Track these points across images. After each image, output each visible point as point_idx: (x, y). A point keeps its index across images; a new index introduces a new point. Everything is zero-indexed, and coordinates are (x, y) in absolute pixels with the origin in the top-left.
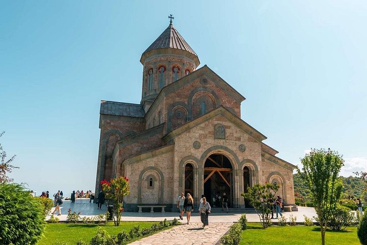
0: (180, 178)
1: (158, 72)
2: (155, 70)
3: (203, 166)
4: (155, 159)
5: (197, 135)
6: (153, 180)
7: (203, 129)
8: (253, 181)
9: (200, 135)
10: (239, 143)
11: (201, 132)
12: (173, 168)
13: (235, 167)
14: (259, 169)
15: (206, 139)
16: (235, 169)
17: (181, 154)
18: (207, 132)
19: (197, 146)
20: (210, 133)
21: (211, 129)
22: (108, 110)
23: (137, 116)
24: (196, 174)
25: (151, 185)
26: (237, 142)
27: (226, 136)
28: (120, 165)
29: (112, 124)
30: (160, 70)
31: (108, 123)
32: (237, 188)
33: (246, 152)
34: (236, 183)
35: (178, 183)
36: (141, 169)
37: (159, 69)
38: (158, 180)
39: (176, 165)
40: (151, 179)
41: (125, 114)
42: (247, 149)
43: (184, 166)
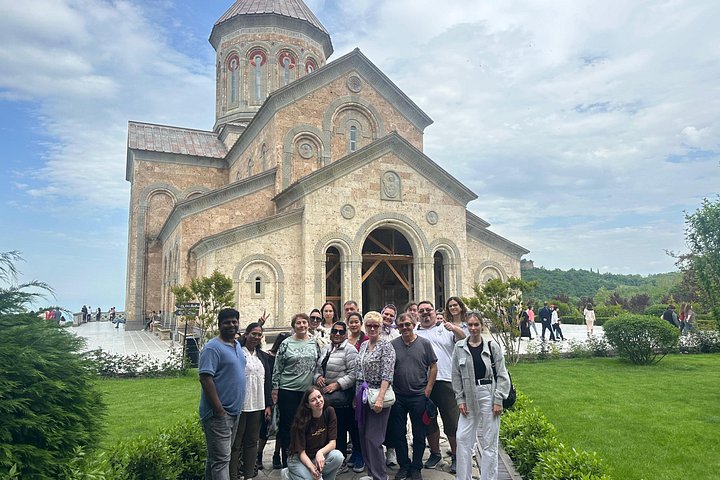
0: (318, 276)
1: (250, 64)
2: (242, 60)
3: (360, 251)
4: (265, 239)
5: (348, 191)
6: (262, 282)
7: (359, 179)
8: (451, 277)
9: (354, 191)
10: (427, 207)
11: (355, 185)
12: (301, 256)
13: (419, 252)
14: (462, 256)
15: (365, 199)
16: (420, 256)
17: (318, 228)
18: (367, 185)
19: (347, 212)
20: (372, 186)
21: (375, 179)
22: (146, 142)
23: (209, 155)
24: (348, 266)
25: (258, 291)
26: (422, 205)
27: (403, 192)
28: (186, 253)
29: (157, 170)
30: (254, 60)
31: (148, 169)
32: (423, 292)
33: (440, 225)
34: (420, 283)
35: (313, 285)
36: (237, 258)
37: (252, 58)
38: (272, 281)
39: (309, 249)
40: (258, 279)
41: (184, 151)
42: (441, 219)
43: (324, 251)
